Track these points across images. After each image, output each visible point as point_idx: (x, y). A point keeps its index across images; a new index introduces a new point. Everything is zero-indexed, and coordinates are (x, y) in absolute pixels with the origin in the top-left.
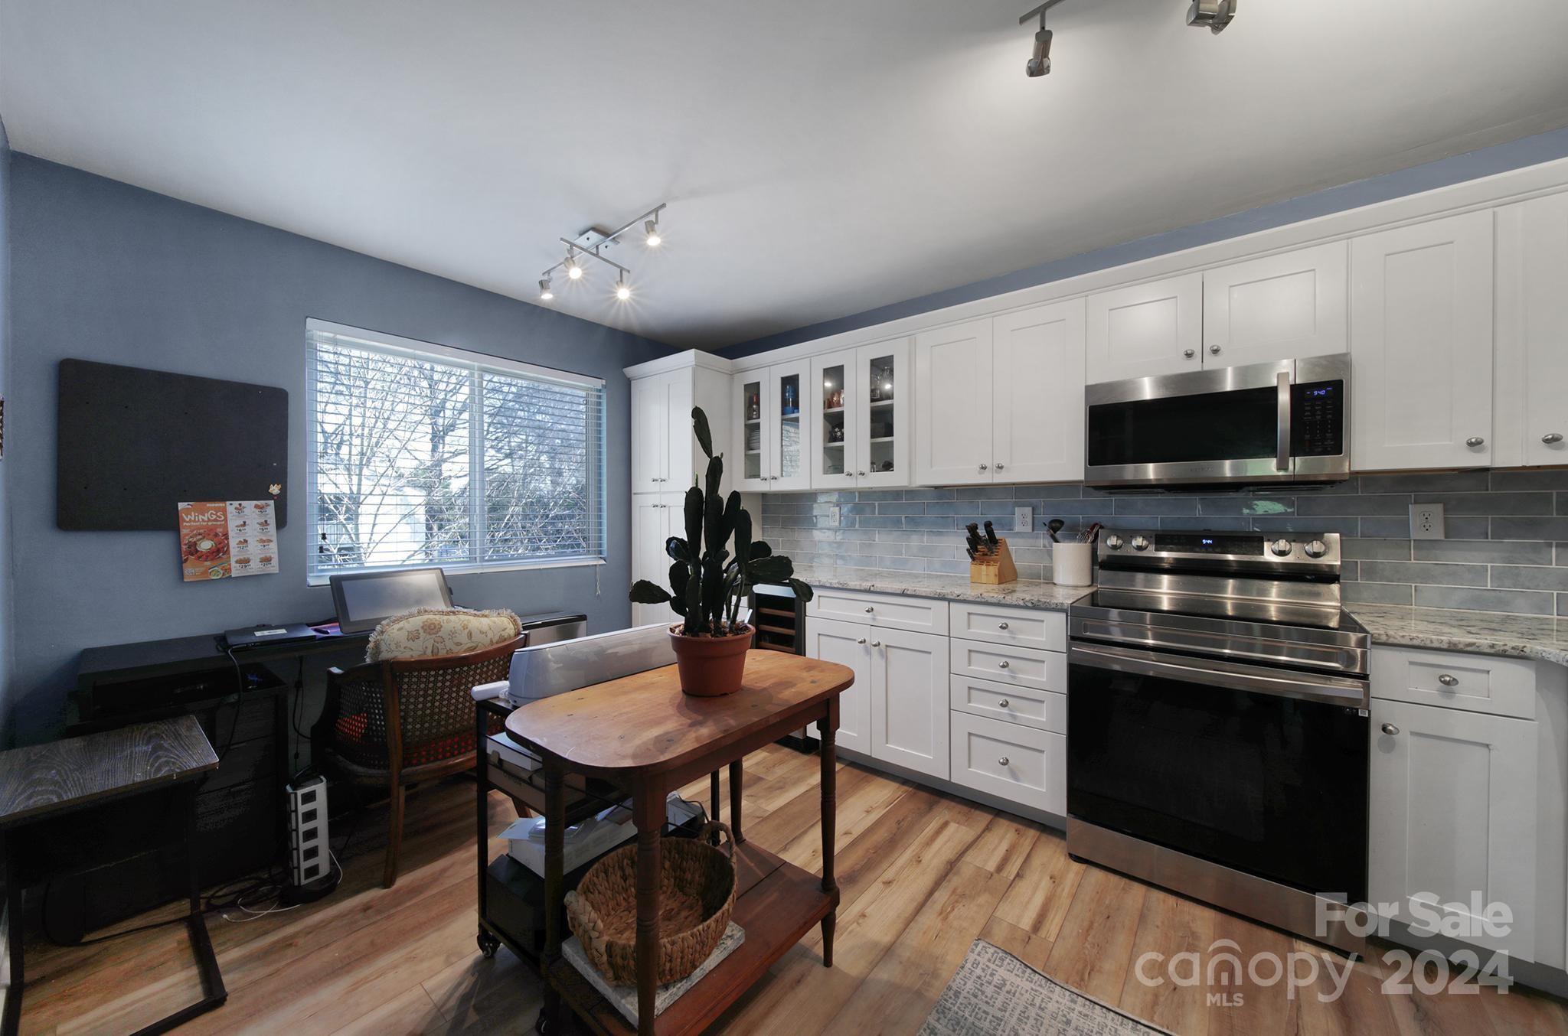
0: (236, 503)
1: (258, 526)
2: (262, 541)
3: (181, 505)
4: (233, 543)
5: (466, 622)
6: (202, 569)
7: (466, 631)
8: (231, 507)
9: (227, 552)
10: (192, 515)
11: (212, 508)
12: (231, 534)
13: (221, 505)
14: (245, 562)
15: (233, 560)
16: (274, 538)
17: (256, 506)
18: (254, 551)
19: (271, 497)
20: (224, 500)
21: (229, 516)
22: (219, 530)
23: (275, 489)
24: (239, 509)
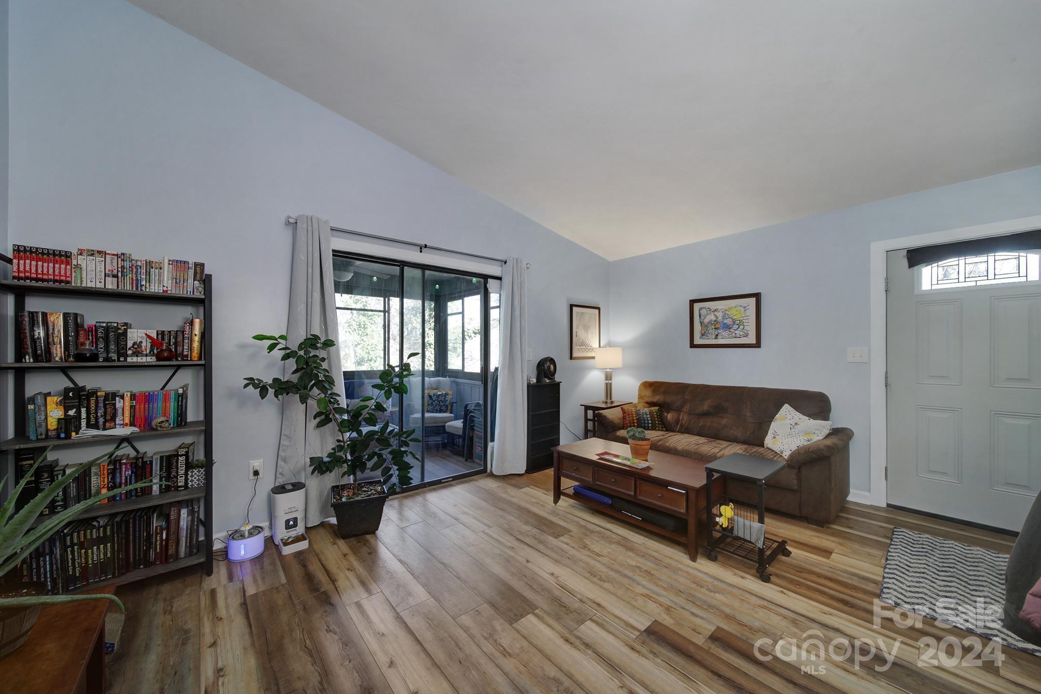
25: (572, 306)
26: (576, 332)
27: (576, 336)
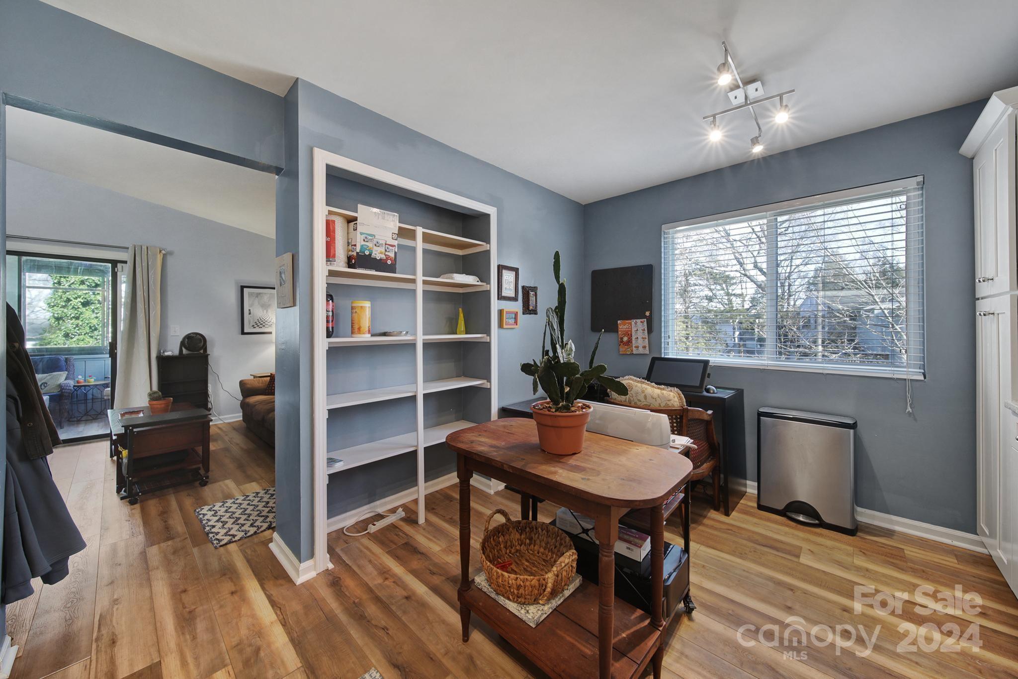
0: (635, 320)
1: (642, 331)
2: (643, 338)
3: (619, 322)
4: (633, 338)
5: (644, 389)
6: (624, 349)
7: (643, 394)
8: (633, 322)
9: (632, 342)
10: (622, 326)
11: (627, 323)
12: (633, 334)
13: (630, 321)
14: (637, 347)
15: (634, 346)
16: (647, 337)
17: (641, 322)
18: (640, 343)
19: (645, 317)
20: (631, 319)
21: (633, 326)
22: (629, 332)
23: (647, 314)
24: (636, 323)
25: (242, 288)
26: (250, 310)
27: (250, 314)
